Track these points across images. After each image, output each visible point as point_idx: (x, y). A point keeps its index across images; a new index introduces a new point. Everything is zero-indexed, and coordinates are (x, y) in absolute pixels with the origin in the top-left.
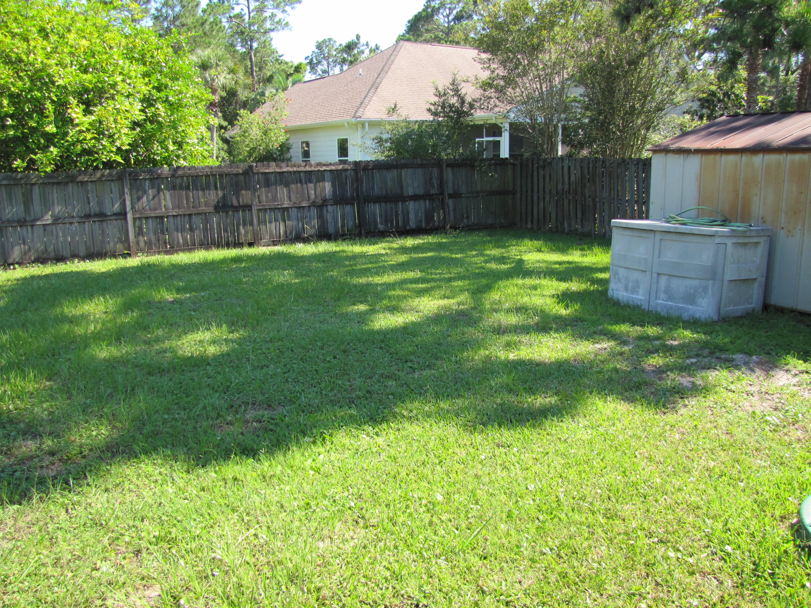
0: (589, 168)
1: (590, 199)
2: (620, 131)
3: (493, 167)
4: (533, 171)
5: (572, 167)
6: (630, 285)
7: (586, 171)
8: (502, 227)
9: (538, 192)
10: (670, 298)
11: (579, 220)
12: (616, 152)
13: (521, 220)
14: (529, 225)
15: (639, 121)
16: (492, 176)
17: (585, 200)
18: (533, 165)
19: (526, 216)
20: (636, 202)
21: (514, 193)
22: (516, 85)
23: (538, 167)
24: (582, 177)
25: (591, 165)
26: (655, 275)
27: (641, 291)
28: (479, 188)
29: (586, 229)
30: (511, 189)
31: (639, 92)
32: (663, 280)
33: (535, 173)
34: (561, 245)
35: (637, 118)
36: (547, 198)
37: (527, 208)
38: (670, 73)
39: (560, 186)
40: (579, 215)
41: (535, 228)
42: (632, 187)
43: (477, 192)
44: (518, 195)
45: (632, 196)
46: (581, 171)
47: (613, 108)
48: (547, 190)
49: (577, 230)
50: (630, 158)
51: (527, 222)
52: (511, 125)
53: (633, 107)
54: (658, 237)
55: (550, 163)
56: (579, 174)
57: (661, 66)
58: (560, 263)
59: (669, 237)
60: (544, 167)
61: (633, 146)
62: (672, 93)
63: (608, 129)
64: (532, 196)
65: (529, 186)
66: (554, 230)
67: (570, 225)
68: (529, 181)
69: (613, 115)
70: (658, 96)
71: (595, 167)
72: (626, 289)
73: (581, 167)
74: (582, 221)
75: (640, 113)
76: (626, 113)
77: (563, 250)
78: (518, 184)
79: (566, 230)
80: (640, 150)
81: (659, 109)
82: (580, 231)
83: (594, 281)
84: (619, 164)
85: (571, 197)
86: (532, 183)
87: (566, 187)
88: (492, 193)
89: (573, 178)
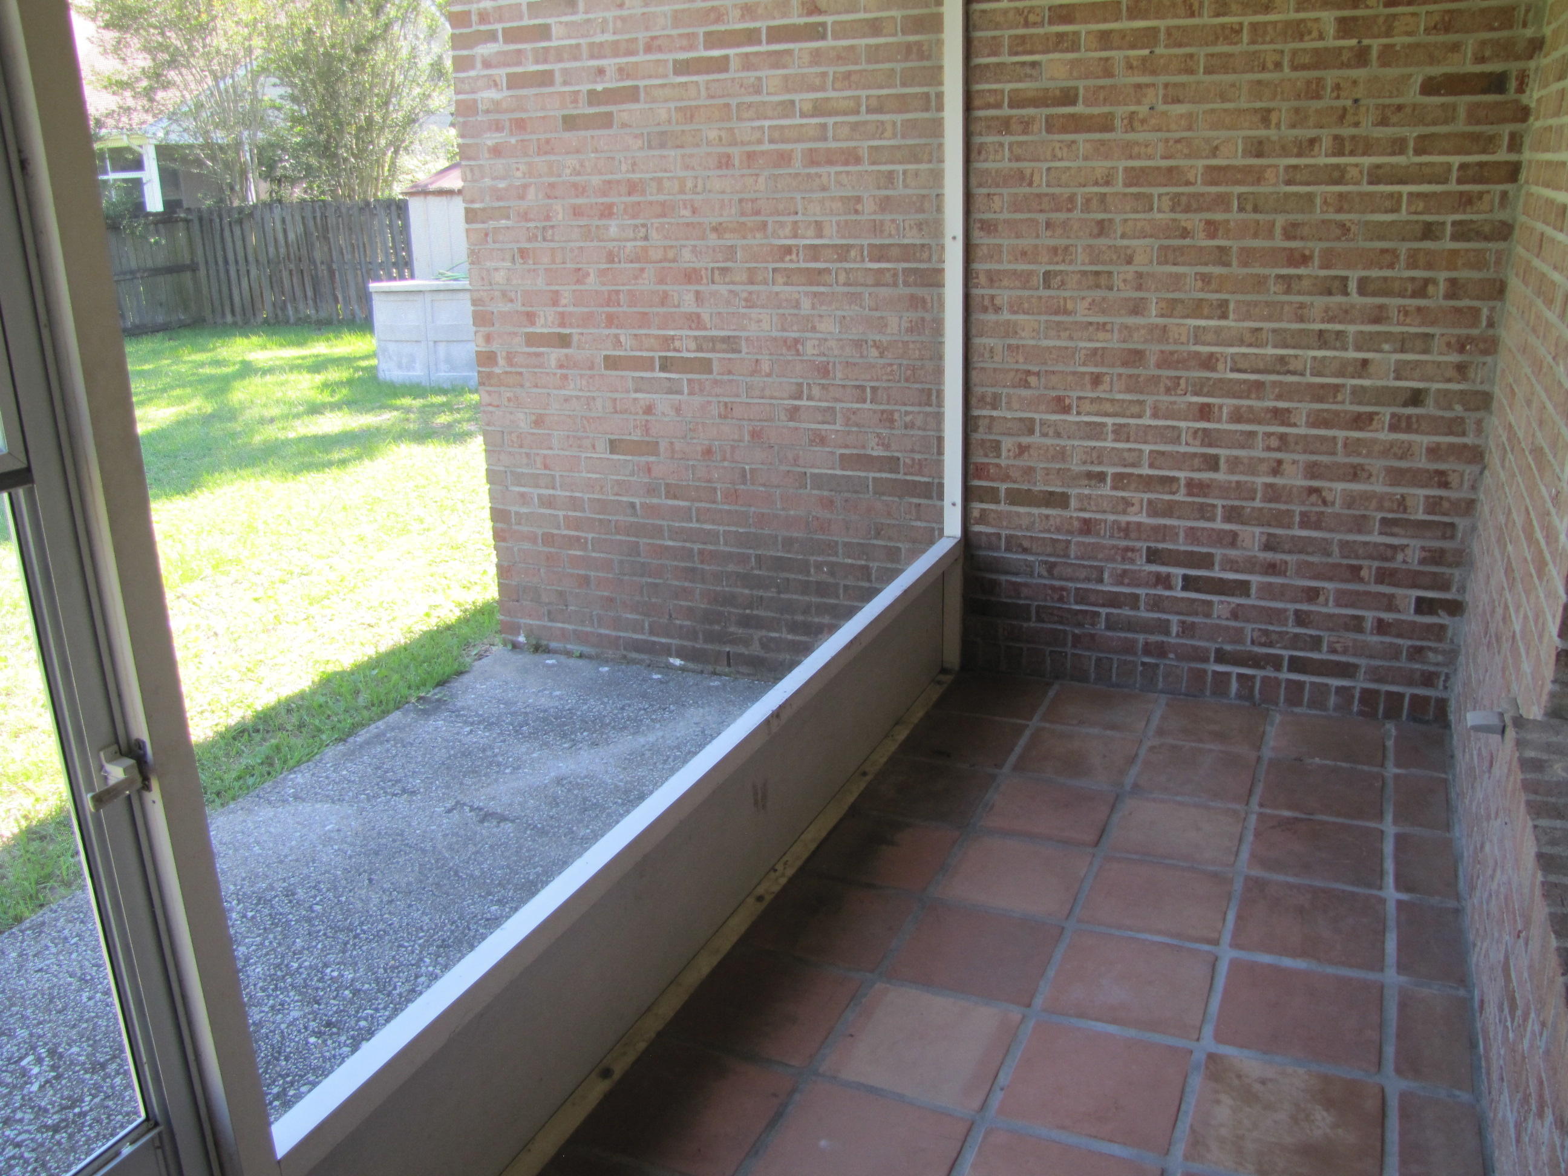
0: (315, 218)
1: (324, 267)
2: (355, 156)
3: (152, 227)
4: (222, 230)
5: (288, 219)
6: (404, 361)
7: (311, 223)
8: (183, 326)
9: (237, 262)
10: (453, 368)
11: (310, 302)
12: (353, 190)
13: (213, 311)
14: (229, 318)
15: (383, 142)
16: (156, 242)
17: (316, 268)
18: (221, 220)
19: (222, 305)
20: (395, 264)
21: (193, 268)
22: (167, 85)
23: (230, 224)
24: (306, 233)
25: (318, 215)
26: (431, 344)
27: (418, 366)
28: (133, 265)
29: (323, 315)
30: (188, 262)
31: (377, 95)
32: (442, 348)
33: (227, 233)
34: (293, 337)
35: (378, 136)
36: (254, 272)
37: (220, 291)
38: (420, 66)
39: (272, 250)
40: (310, 293)
41: (240, 323)
42: (385, 243)
43: (132, 272)
44: (202, 272)
45: (387, 254)
46: (304, 224)
47: (341, 124)
48: (251, 258)
49: (309, 316)
50: (377, 200)
51: (223, 315)
52: (158, 148)
53: (370, 120)
54: (428, 298)
55: (251, 215)
56: (300, 229)
57: (404, 54)
58: (303, 358)
59: (441, 296)
60: (240, 222)
61: (377, 179)
62: (426, 96)
63: (335, 155)
64: (227, 271)
65: (220, 254)
66: (272, 321)
67: (296, 310)
68: (219, 246)
69: (340, 132)
70: (407, 103)
71: (324, 217)
72: (400, 366)
73: (303, 218)
74: (315, 302)
75: (382, 129)
76: (360, 129)
77: (300, 344)
78: (200, 252)
79: (292, 320)
80: (388, 184)
81: (411, 120)
82: (314, 317)
83: (357, 369)
84: (361, 209)
85: (292, 266)
86: (224, 250)
87: (282, 250)
88: (156, 271)
89: (291, 236)
